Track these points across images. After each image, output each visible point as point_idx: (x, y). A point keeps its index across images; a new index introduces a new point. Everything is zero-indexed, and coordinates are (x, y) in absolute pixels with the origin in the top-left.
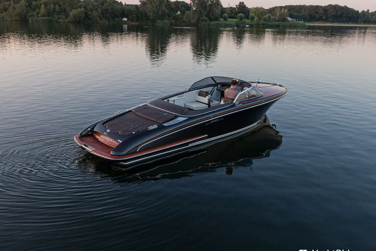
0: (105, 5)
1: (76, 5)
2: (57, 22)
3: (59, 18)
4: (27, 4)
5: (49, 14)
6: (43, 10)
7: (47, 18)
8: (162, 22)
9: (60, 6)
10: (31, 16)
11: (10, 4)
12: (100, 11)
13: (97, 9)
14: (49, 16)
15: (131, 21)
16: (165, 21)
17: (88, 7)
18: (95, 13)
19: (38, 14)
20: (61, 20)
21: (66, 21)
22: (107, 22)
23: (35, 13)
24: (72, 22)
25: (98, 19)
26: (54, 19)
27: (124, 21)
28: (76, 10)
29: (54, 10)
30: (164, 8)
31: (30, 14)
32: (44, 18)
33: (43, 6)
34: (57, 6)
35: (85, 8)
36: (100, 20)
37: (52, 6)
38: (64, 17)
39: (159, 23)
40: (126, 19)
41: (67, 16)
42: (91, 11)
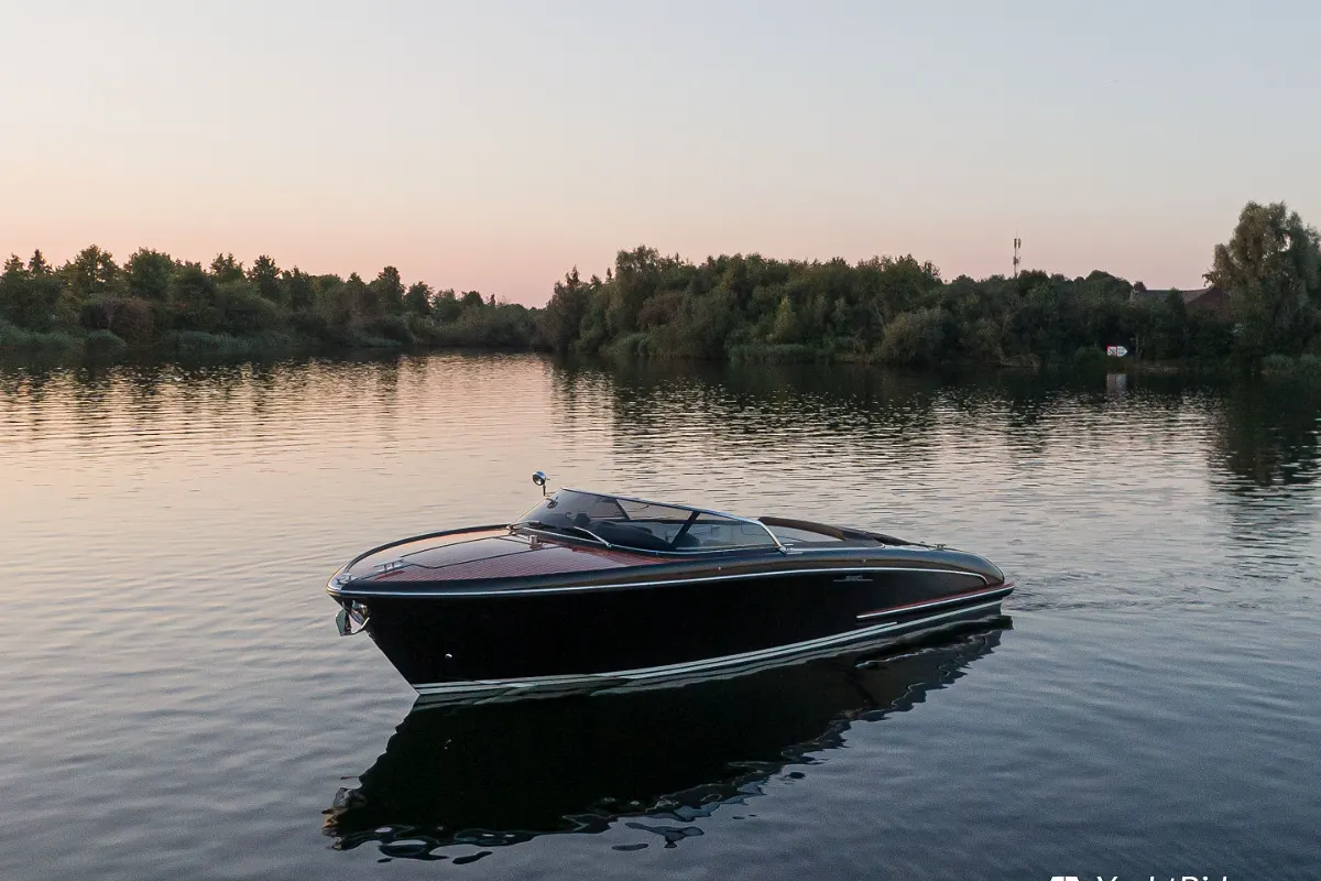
0: (1032, 293)
1: (914, 293)
2: (833, 362)
3: (840, 348)
4: (734, 296)
5: (806, 332)
6: (784, 316)
7: (794, 346)
8: (1290, 361)
9: (851, 301)
10: (740, 340)
11: (680, 300)
12: (1007, 318)
13: (995, 313)
14: (804, 341)
15: (1143, 357)
16: (1306, 358)
17: (961, 304)
18: (986, 326)
19: (764, 332)
20: (850, 357)
21: (871, 358)
22: (1036, 365)
23: (754, 330)
24: (891, 363)
25: (999, 350)
26: (820, 352)
27: (1115, 358)
28: (910, 315)
29: (827, 318)
30: (1303, 300)
31: (737, 333)
32: (786, 348)
33: (785, 301)
34: (841, 303)
35: (948, 306)
36: (1007, 354)
37: (821, 299)
38: (858, 343)
39: (1277, 365)
40: (1121, 351)
41: (873, 339)
42: (974, 315)
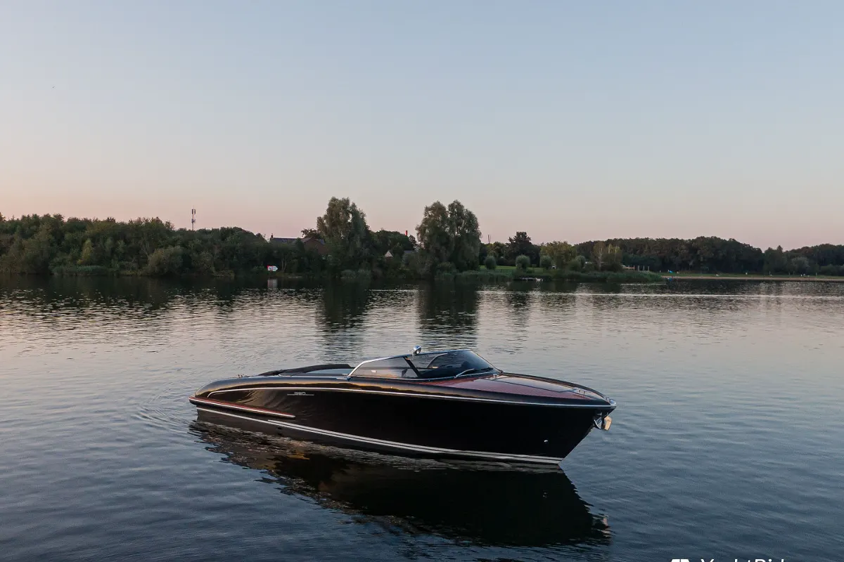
0: (228, 239)
1: (164, 239)
2: (119, 275)
3: (122, 267)
4: (52, 238)
5: (101, 258)
6: (87, 250)
7: (94, 267)
8: (354, 273)
9: (127, 242)
10: (60, 264)
11: (12, 239)
12: (216, 251)
13: (211, 249)
14: (99, 263)
15: (285, 272)
16: (361, 271)
17: (191, 245)
18: (206, 257)
19: (74, 259)
20: (128, 272)
21: (140, 273)
22: (233, 275)
23: (69, 257)
24: (152, 276)
25: (213, 269)
26: (111, 270)
27: (272, 272)
28: (163, 249)
29: (113, 251)
30: (358, 244)
31: (57, 260)
32: (90, 268)
33: (88, 241)
34: (121, 243)
35: (184, 245)
36: (217, 270)
37: (109, 241)
38: (135, 265)
39: (348, 275)
40: (275, 269)
41: (142, 262)
42: (198, 250)
